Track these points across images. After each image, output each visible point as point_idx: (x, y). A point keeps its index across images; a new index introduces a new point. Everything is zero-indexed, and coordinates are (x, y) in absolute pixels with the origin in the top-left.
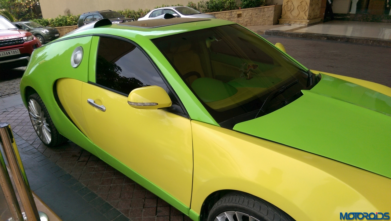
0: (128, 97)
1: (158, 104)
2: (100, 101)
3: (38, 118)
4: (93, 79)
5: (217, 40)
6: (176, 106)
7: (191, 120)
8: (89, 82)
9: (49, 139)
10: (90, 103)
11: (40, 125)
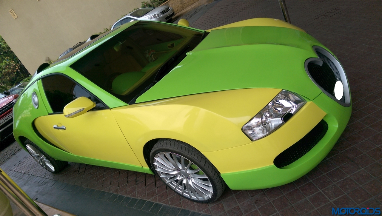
0: (63, 113)
1: (84, 109)
2: (60, 124)
3: (38, 157)
4: (51, 111)
5: (122, 43)
6: (98, 105)
7: (111, 109)
8: (50, 114)
9: (52, 168)
10: (55, 128)
11: (43, 161)
